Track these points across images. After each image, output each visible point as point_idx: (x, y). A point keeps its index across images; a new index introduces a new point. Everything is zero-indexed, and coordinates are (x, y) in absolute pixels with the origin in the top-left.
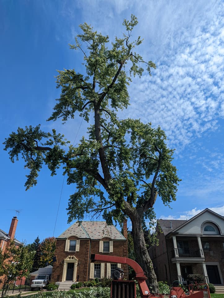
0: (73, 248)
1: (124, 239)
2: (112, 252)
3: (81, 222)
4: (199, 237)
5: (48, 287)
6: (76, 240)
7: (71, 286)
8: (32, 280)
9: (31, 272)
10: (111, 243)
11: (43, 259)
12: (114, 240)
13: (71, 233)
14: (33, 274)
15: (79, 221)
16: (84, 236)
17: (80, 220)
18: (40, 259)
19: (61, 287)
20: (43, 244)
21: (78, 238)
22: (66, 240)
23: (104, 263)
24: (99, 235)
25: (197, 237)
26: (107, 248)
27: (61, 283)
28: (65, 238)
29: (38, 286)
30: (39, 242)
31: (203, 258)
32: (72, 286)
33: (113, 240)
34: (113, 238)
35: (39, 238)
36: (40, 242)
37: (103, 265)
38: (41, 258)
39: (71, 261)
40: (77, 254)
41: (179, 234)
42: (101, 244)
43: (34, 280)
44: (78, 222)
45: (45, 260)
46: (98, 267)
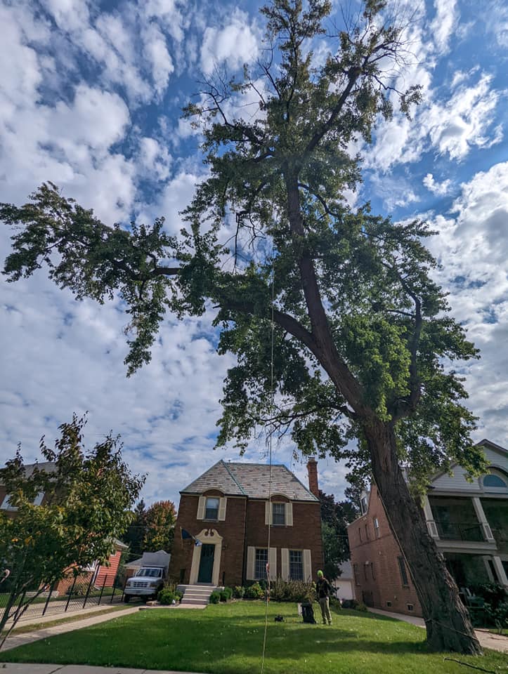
0: (212, 513)
1: (314, 500)
2: (292, 525)
3: (246, 445)
4: (476, 497)
5: (161, 595)
6: (219, 499)
7: (209, 596)
8: (128, 577)
9: (127, 562)
10: (289, 508)
11: (150, 539)
12: (294, 500)
13: (208, 484)
14: (130, 566)
15: (239, 443)
16: (235, 491)
17: (242, 441)
18: (144, 539)
19: (189, 597)
20: (152, 512)
21: (222, 495)
22: (198, 497)
23: (276, 549)
24: (264, 491)
25: (473, 497)
26: (279, 517)
27: (188, 588)
28: (197, 493)
29: (139, 591)
30: (144, 509)
31: (491, 544)
32: (212, 596)
33: (292, 500)
34: (291, 497)
35: (144, 502)
36: (146, 509)
37: (272, 552)
38: (146, 537)
39: (208, 540)
40: (221, 527)
41: (435, 490)
42: (269, 508)
43: (132, 577)
44: (239, 445)
45: (154, 540)
46: (262, 556)
